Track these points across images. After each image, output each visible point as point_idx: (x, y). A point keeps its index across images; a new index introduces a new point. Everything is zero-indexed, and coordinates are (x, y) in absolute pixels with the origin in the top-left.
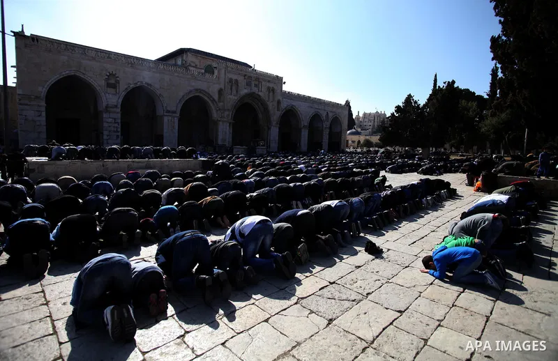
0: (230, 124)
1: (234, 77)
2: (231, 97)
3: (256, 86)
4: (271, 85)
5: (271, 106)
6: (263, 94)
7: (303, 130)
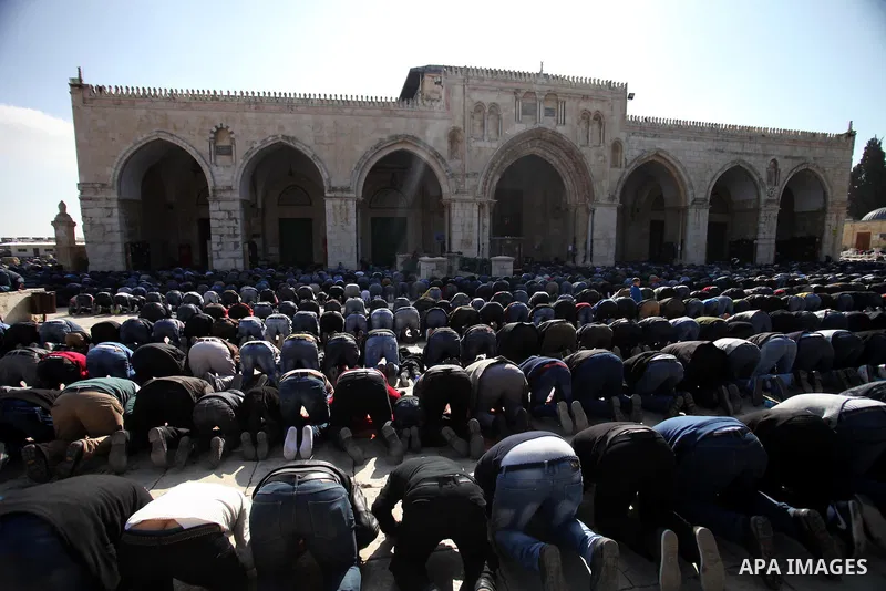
0: (481, 206)
1: (488, 99)
2: (480, 144)
3: (549, 112)
4: (593, 107)
5: (595, 158)
6: (569, 128)
7: (692, 212)
